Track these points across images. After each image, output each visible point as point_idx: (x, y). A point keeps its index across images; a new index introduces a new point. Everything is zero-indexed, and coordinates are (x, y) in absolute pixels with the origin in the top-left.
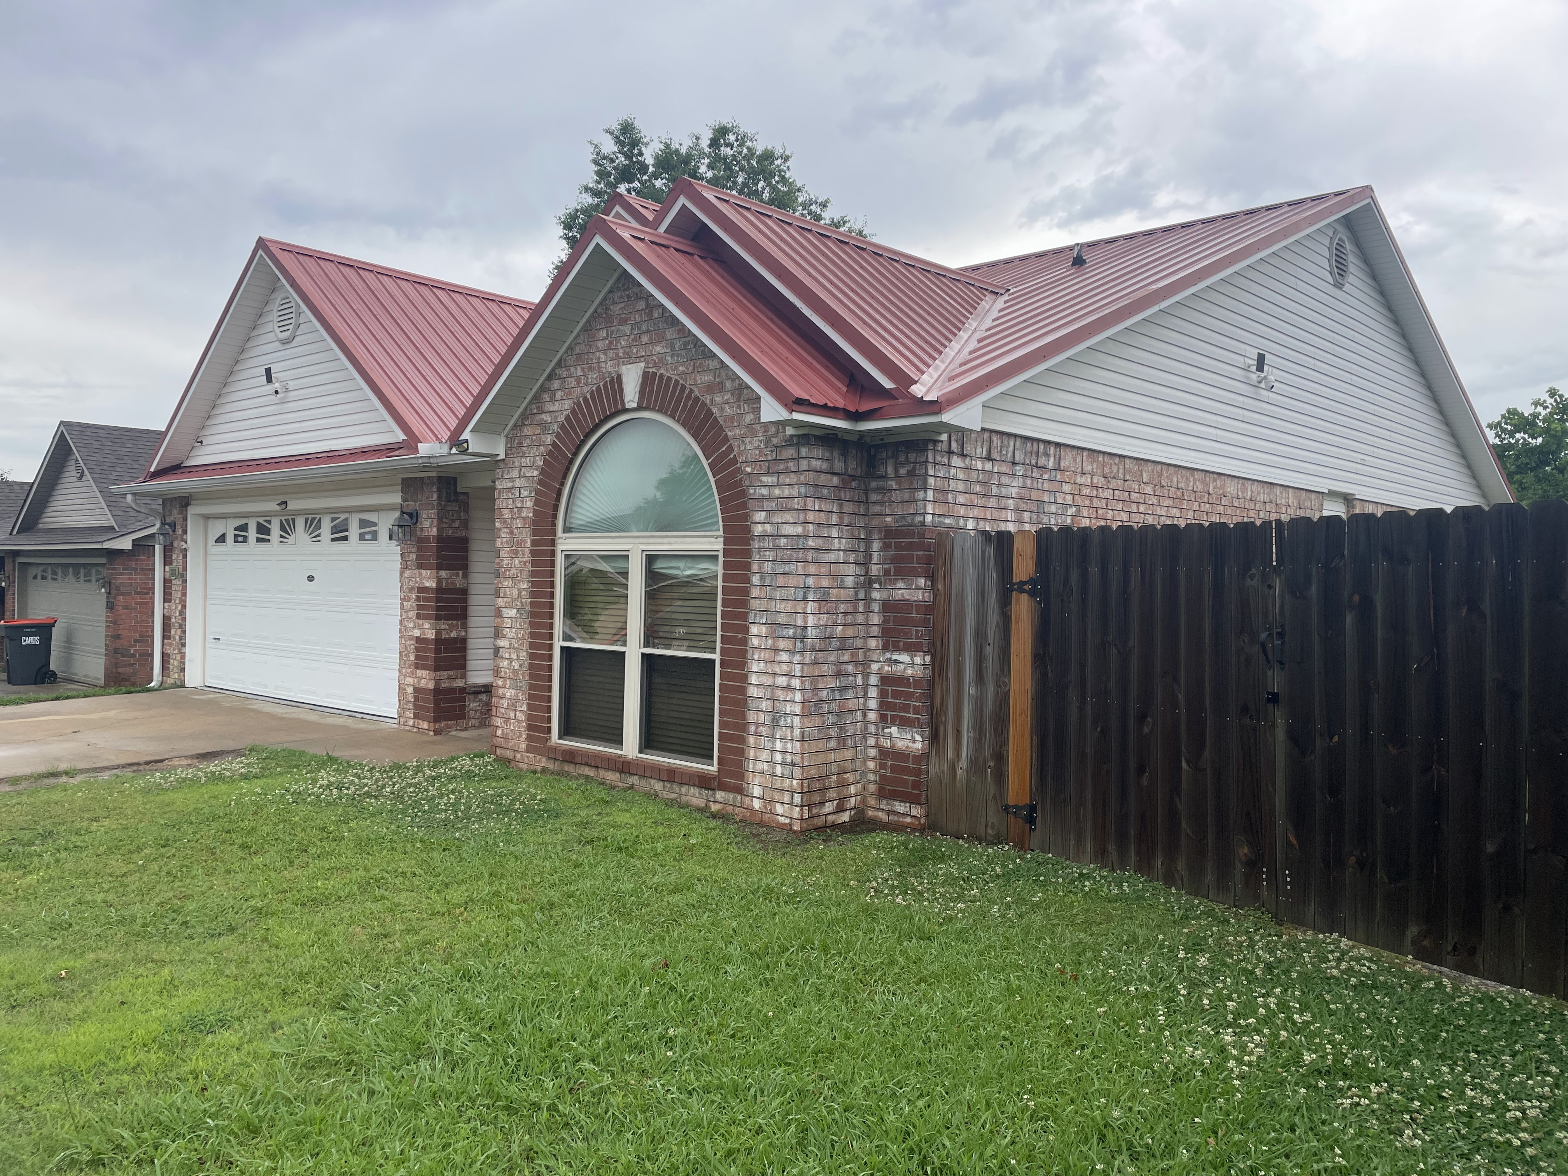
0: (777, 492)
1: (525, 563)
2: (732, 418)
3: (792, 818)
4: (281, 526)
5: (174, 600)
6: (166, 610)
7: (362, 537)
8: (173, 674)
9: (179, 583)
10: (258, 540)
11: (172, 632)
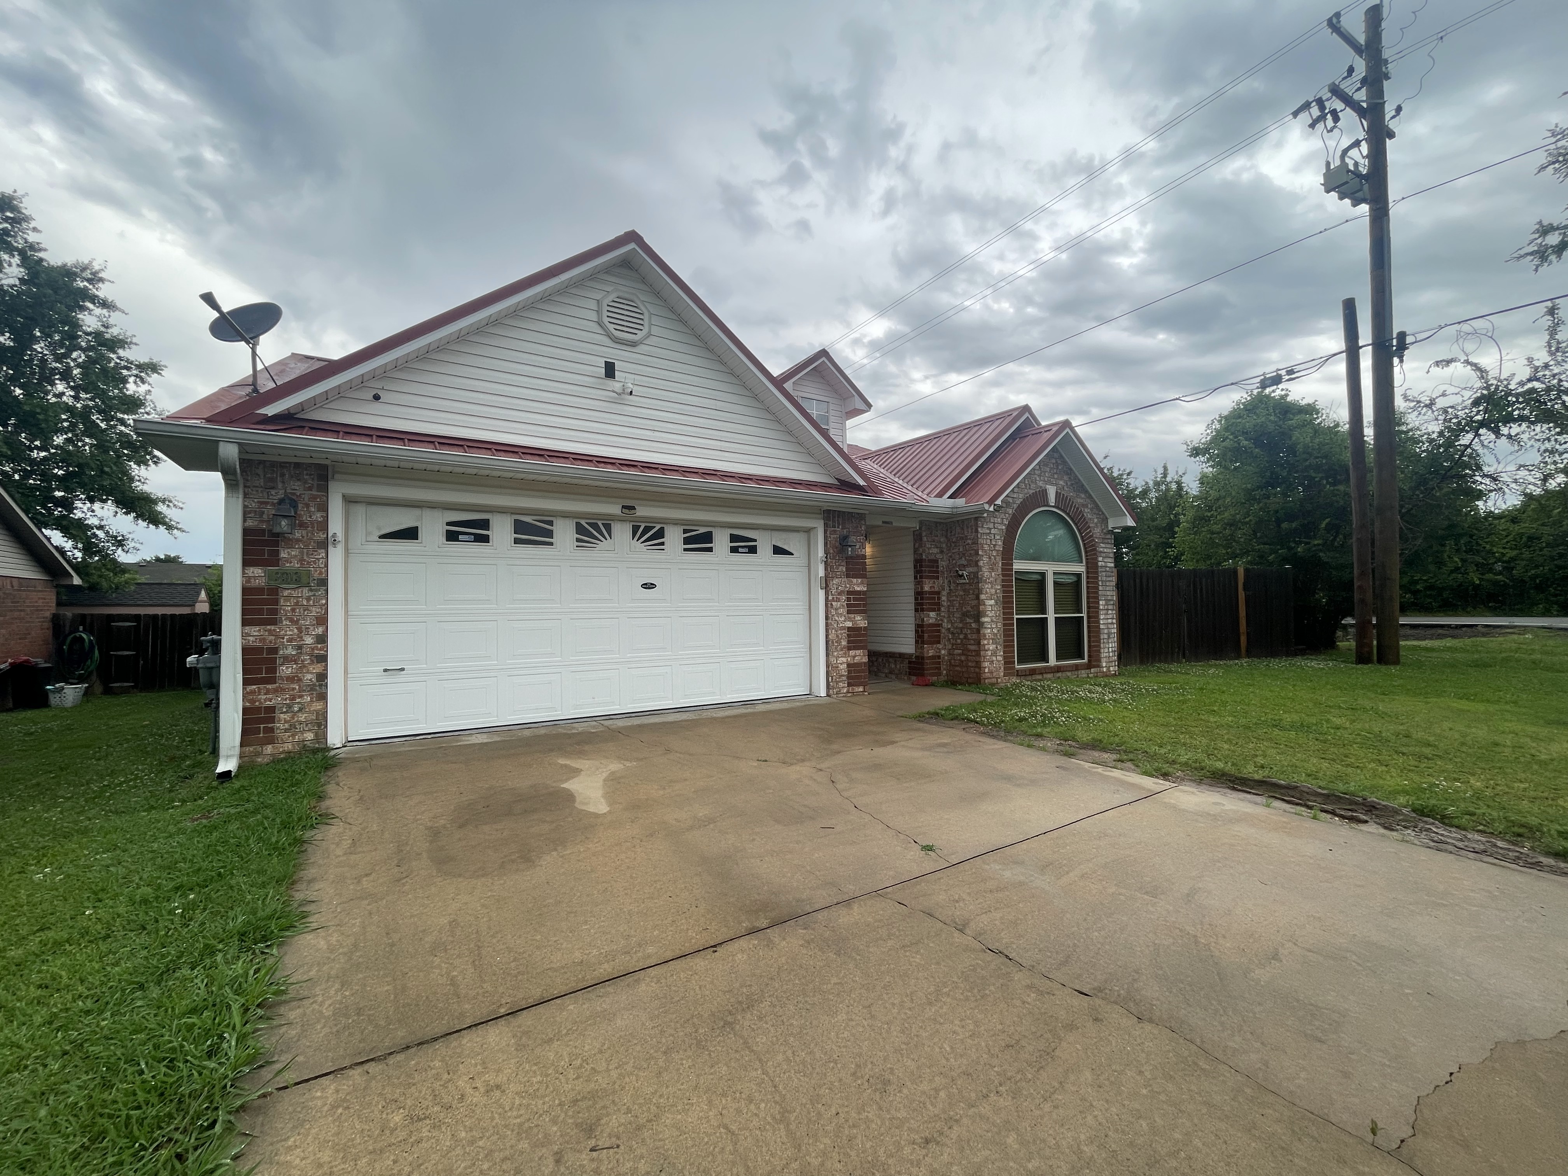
0: (1105, 550)
1: (998, 575)
2: (1090, 520)
3: (1115, 671)
4: (580, 529)
5: (291, 620)
6: (251, 638)
7: (734, 550)
8: (293, 736)
9: (311, 594)
10: (517, 541)
11: (285, 670)
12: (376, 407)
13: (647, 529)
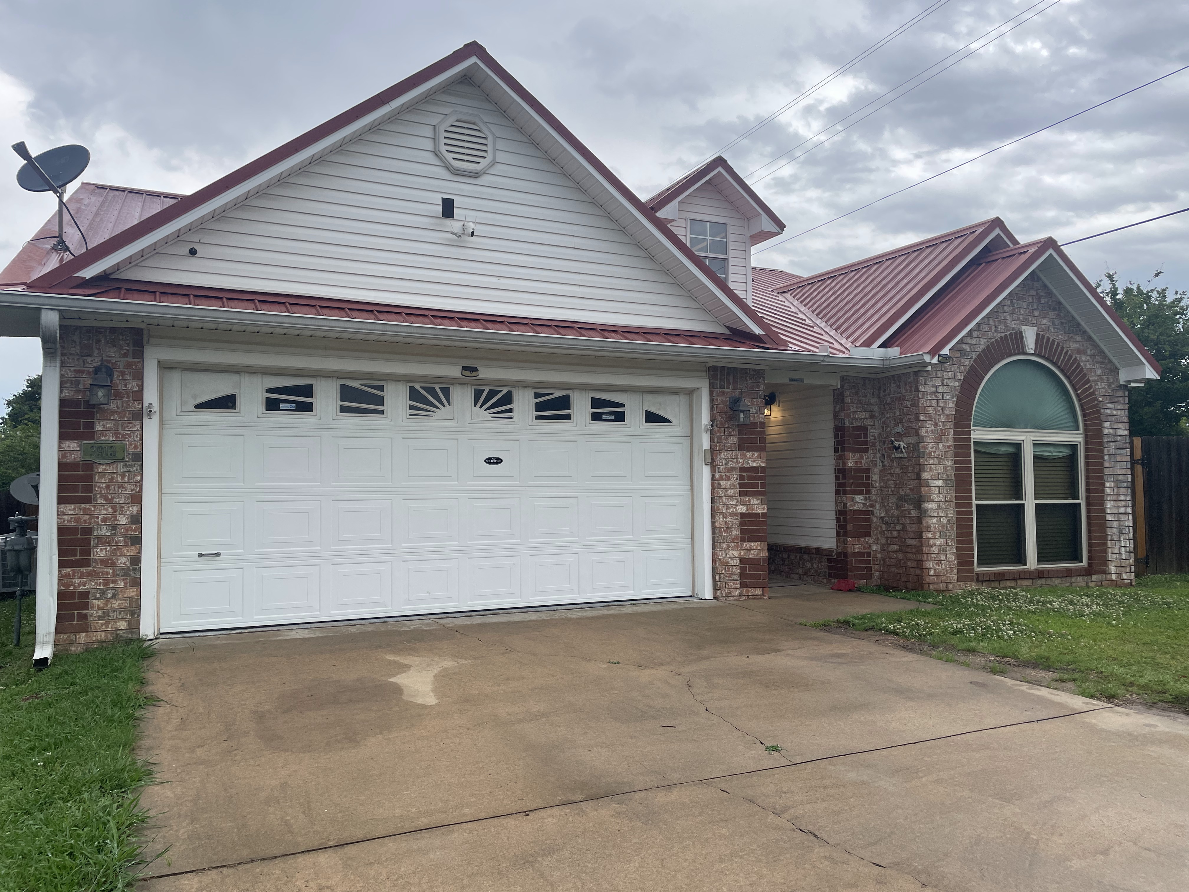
0: (1115, 412)
1: (949, 447)
2: (1091, 370)
3: (1131, 580)
4: (414, 395)
5: (106, 498)
6: (66, 517)
7: (596, 417)
8: (107, 624)
9: (125, 469)
10: (343, 410)
11: (100, 553)
12: (193, 263)
13: (492, 394)
